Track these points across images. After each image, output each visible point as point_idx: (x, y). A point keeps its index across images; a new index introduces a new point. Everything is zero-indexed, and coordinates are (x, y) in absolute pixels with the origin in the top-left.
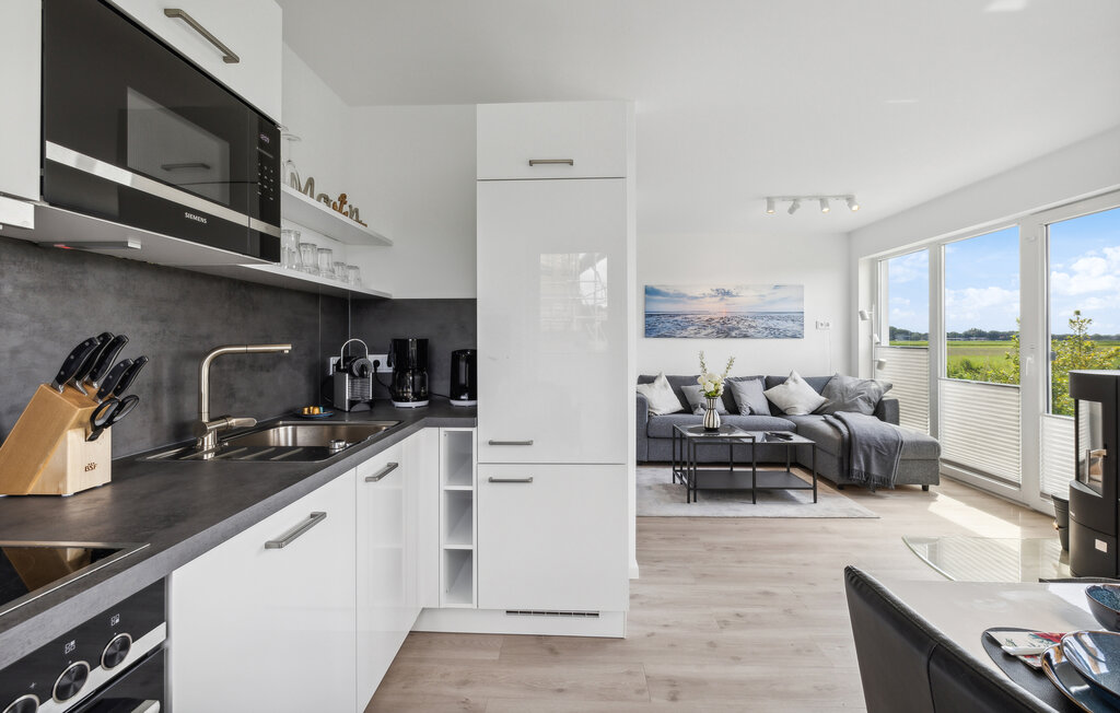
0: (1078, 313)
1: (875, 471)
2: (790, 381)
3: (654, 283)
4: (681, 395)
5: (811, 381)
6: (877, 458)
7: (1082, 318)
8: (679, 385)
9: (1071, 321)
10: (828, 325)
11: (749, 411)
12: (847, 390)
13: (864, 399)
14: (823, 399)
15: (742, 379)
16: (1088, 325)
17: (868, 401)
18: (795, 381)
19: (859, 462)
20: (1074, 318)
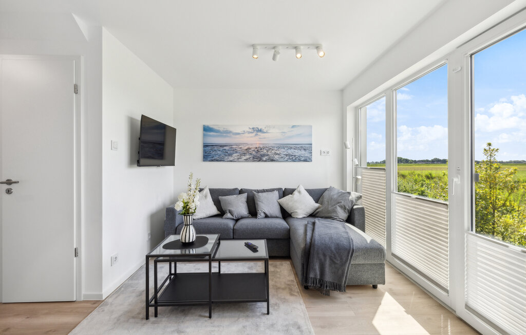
0: (490, 145)
1: (328, 278)
2: (296, 193)
3: (209, 123)
4: (217, 203)
5: (310, 192)
6: (330, 265)
7: (492, 148)
8: (217, 196)
9: (485, 150)
10: (328, 153)
11: (263, 215)
12: (332, 198)
13: (341, 207)
14: (317, 205)
15: (264, 191)
16: (496, 153)
17: (344, 208)
18: (299, 192)
19: (315, 270)
20: (487, 148)
